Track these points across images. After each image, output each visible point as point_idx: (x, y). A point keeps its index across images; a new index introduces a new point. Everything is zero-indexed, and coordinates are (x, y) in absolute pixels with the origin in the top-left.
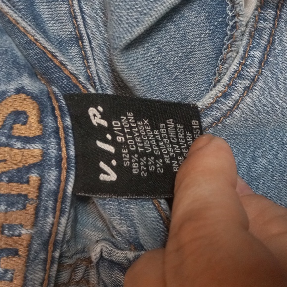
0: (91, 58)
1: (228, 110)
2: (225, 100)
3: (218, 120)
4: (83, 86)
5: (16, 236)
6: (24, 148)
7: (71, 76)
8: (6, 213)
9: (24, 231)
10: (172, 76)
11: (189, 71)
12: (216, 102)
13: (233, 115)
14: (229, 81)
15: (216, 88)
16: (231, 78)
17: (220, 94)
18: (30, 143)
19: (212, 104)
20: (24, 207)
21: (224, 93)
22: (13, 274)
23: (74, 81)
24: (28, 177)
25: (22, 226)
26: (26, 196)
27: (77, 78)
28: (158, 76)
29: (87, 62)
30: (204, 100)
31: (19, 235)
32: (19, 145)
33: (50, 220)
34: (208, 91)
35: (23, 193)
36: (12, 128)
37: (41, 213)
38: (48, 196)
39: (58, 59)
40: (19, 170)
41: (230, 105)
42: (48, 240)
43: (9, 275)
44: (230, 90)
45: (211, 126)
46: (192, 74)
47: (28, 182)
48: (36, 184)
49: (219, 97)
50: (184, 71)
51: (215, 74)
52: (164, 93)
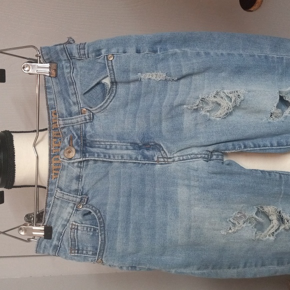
1: (107, 106)
2: (106, 104)
3: (105, 108)
16: (107, 99)
21: (105, 102)
44: (107, 102)
51: (103, 99)
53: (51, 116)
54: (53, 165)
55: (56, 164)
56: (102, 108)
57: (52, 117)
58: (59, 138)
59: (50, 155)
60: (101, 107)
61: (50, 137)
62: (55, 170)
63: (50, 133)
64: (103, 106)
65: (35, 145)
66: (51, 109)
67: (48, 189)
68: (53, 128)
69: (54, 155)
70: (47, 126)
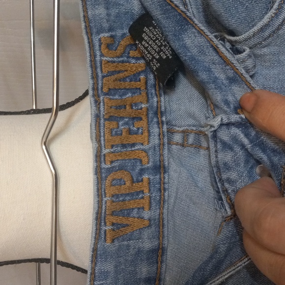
0: (189, 4)
1: (280, 25)
2: (277, 18)
3: (274, 32)
4: (190, 18)
5: (140, 109)
6: (136, 63)
7: (182, 13)
8: (132, 97)
9: (143, 106)
10: (244, 6)
11: (255, 2)
12: (272, 20)
13: (283, 28)
14: (279, 6)
15: (271, 11)
16: (279, 4)
17: (273, 15)
18: (139, 60)
19: (269, 22)
20: (140, 93)
21: (276, 14)
22: (142, 130)
23: (184, 16)
24: (140, 78)
25: (141, 103)
26: (140, 89)
27: (186, 14)
28: (235, 7)
29: (187, 7)
30: (264, 20)
31: (141, 109)
32: (133, 61)
33: (155, 99)
34: (266, 13)
35: (138, 87)
36: (129, 53)
37: (150, 96)
38: (151, 87)
39: (173, 3)
40: (134, 75)
41: (280, 22)
42: (157, 111)
43: (140, 131)
44: (280, 11)
45: (269, 37)
46: (257, 3)
47: (140, 81)
48: (144, 81)
49: (273, 17)
50: (251, 2)
51: (270, 3)
52: (240, 18)
53: (98, 53)
54: (107, 199)
55: (117, 196)
56: (267, 33)
57: (102, 55)
58: (122, 118)
59: (98, 171)
60: (262, 30)
61: (97, 117)
62: (112, 214)
63: (97, 102)
64: (267, 26)
65: (47, 143)
66: (98, 33)
67: (93, 273)
68: (105, 90)
69: (109, 171)
70: (88, 84)
